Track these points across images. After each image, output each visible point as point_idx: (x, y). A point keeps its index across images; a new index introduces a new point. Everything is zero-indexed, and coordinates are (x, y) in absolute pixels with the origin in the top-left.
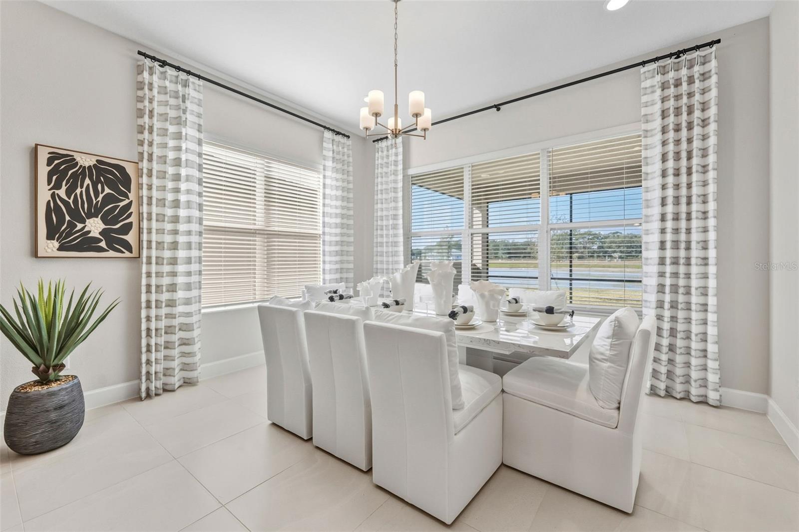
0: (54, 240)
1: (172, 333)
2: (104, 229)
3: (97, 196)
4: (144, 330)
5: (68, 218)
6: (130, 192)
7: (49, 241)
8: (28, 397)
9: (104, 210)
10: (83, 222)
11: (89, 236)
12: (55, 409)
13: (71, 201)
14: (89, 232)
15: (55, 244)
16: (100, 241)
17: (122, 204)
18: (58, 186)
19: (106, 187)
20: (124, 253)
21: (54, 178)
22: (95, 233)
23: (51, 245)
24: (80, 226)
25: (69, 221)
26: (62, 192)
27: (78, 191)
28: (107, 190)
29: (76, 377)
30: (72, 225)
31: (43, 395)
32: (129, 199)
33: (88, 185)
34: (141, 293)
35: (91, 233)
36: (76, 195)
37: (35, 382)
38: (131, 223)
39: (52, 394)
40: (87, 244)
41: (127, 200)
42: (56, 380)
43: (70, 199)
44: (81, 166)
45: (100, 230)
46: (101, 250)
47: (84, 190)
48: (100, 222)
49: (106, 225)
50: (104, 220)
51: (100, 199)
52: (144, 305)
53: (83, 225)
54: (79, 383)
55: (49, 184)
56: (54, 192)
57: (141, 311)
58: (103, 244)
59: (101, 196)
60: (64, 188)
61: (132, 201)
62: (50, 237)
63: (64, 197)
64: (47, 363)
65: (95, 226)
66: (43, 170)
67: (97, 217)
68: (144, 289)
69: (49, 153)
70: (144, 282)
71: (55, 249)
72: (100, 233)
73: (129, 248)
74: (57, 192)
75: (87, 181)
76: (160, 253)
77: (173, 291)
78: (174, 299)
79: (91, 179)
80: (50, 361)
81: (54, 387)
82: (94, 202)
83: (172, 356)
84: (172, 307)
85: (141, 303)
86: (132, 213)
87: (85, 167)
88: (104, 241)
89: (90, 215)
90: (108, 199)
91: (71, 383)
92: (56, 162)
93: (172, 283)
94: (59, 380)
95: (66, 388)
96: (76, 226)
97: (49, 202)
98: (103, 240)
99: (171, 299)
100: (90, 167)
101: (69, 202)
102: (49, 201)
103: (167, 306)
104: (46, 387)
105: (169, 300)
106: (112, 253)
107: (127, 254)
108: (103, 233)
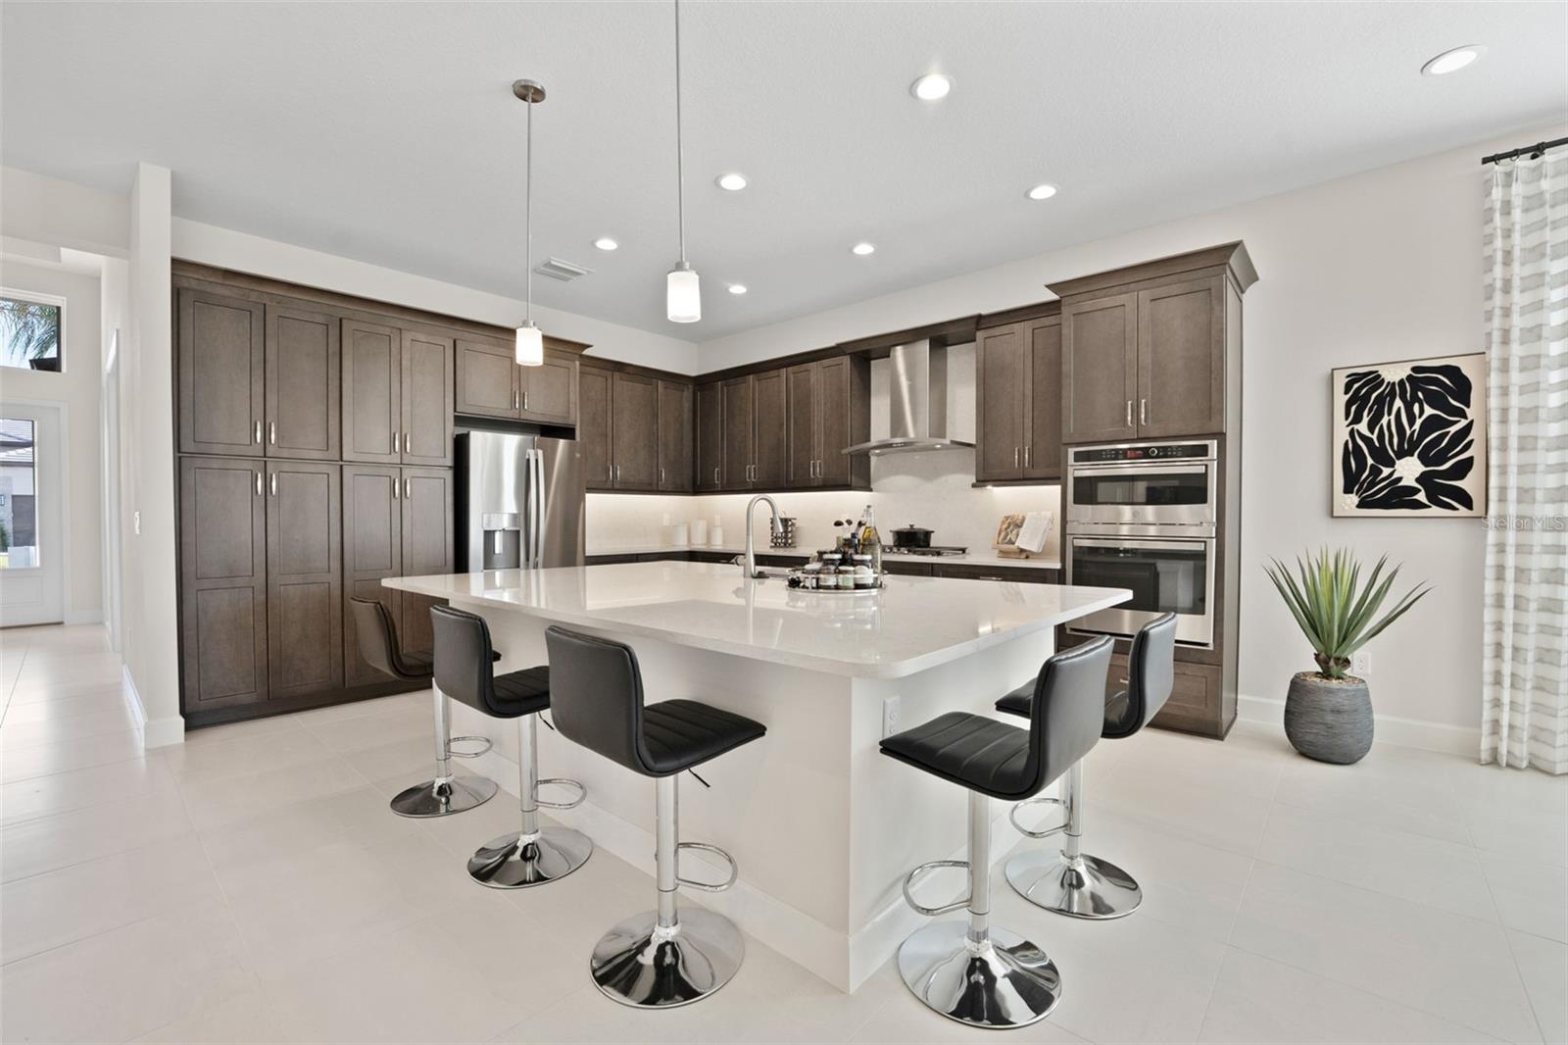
0: (1352, 493)
1: (1551, 663)
2: (1423, 474)
3: (1412, 423)
4: (1490, 645)
5: (1370, 461)
6: (1468, 406)
7: (1346, 496)
8: (1305, 686)
9: (1423, 443)
10: (1391, 464)
11: (1400, 484)
12: (1332, 711)
13: (1374, 437)
14: (1400, 479)
15: (1354, 499)
16: (1417, 491)
17: (1453, 429)
18: (1357, 419)
19: (1426, 407)
20: (1457, 509)
21: (1353, 408)
22: (1409, 480)
23: (1348, 501)
24: (1386, 471)
25: (1372, 465)
26: (1363, 427)
27: (1384, 421)
28: (1429, 411)
29: (1363, 681)
30: (1376, 472)
31: (1319, 688)
32: (1466, 418)
33: (1399, 409)
34: (1484, 579)
35: (1403, 480)
36: (1382, 426)
37: (1318, 673)
38: (1470, 460)
39: (1329, 691)
40: (1398, 497)
41: (1463, 420)
42: (1339, 678)
43: (1372, 433)
44: (1389, 383)
45: (1417, 476)
46: (1419, 505)
47: (1393, 417)
48: (1418, 462)
49: (1426, 466)
50: (1424, 459)
51: (1417, 427)
52: (1489, 600)
53: (1391, 470)
54: (1366, 690)
55: (1347, 419)
56: (1353, 429)
57: (1483, 611)
58: (1421, 497)
59: (1419, 422)
60: (1366, 419)
61: (1472, 422)
62: (1348, 490)
63: (1366, 433)
64: (1329, 653)
65: (1409, 469)
66: (1341, 399)
67: (1412, 455)
68: (1490, 573)
69: (1348, 376)
70: (1491, 559)
71: (1354, 506)
72: (1418, 480)
73: (1466, 500)
74: (1356, 427)
75: (1398, 403)
76: (1526, 510)
77: (1556, 583)
78: (1559, 597)
79: (1403, 398)
80: (1331, 650)
81: (1334, 684)
82: (1408, 432)
83: (1549, 707)
84: (1554, 612)
85: (1482, 596)
86: (1472, 441)
87: (1394, 383)
88: (1423, 491)
89: (1402, 454)
90: (1431, 424)
91: (1354, 687)
92: (1356, 386)
93: (1555, 567)
94: (1342, 679)
95: (1347, 690)
96: (1381, 472)
97: (1347, 443)
98: (1420, 490)
99: (1553, 597)
100: (1401, 382)
101: (1372, 439)
102: (1347, 441)
103: (1541, 609)
104: (1325, 681)
105: (1550, 599)
106: (1435, 510)
107: (1463, 511)
108: (1422, 479)
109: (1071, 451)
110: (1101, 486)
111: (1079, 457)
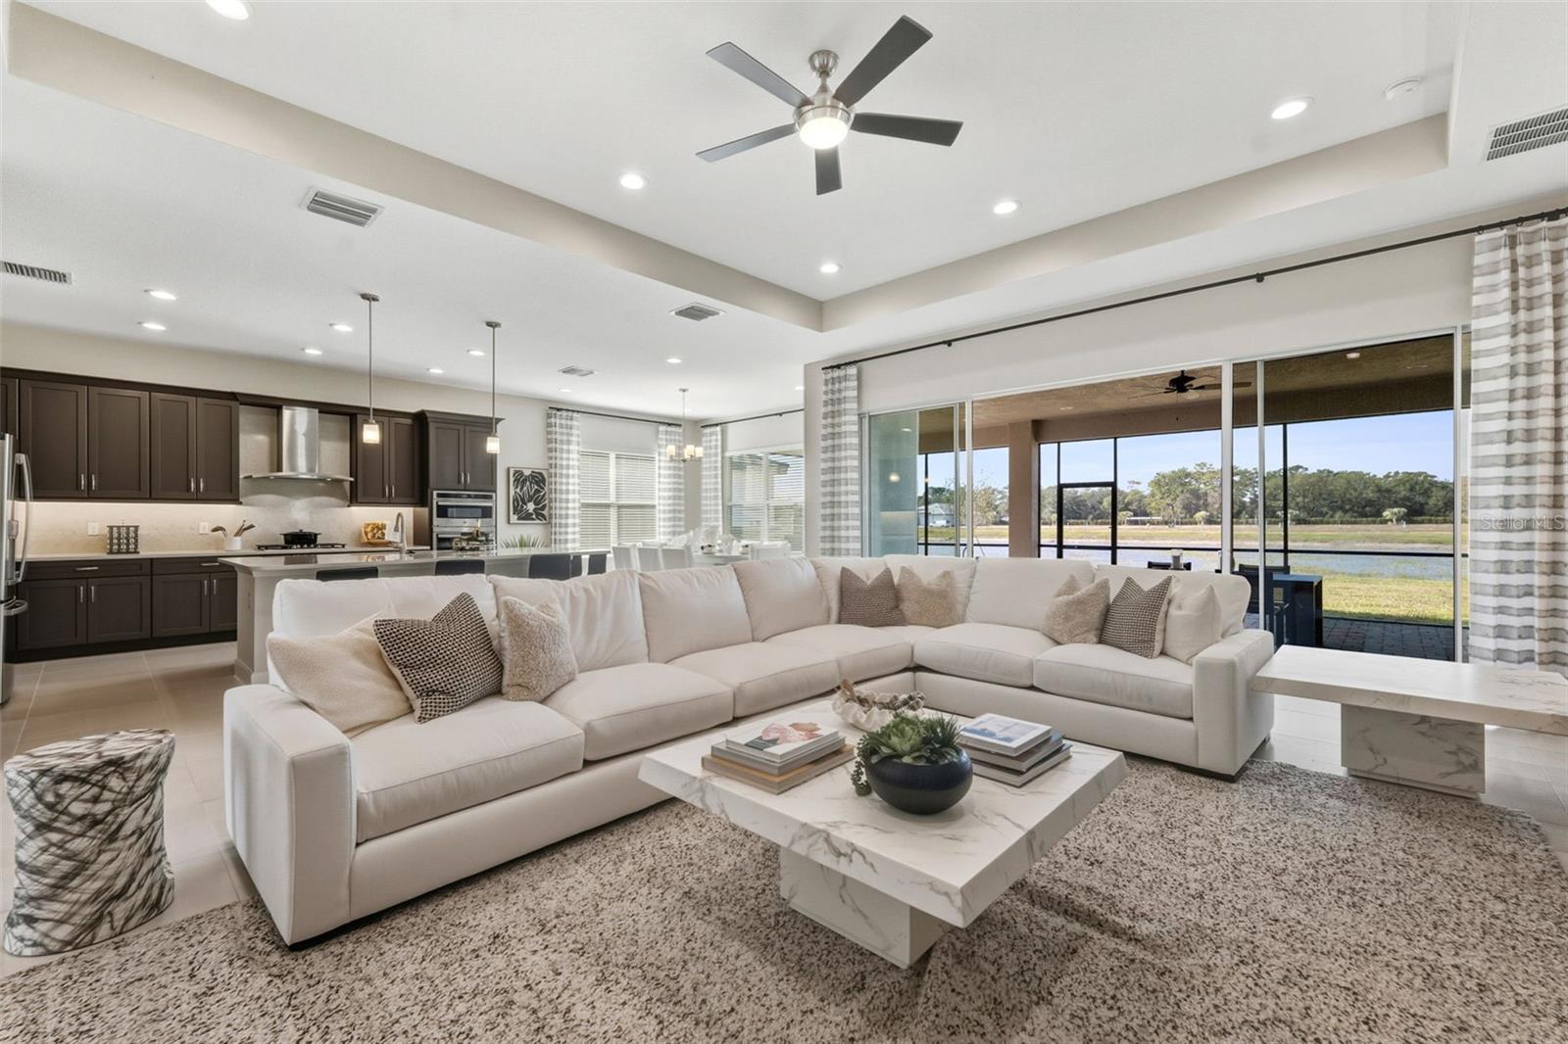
0: (515, 514)
3: (532, 491)
6: (545, 487)
9: (534, 498)
10: (526, 504)
11: (528, 512)
15: (515, 517)
16: (532, 514)
17: (542, 494)
18: (517, 487)
19: (535, 485)
20: (543, 520)
21: (516, 483)
22: (531, 511)
25: (521, 504)
26: (518, 490)
27: (524, 489)
28: (535, 487)
30: (522, 507)
33: (528, 485)
35: (529, 510)
38: (545, 504)
40: (527, 517)
41: (544, 491)
43: (521, 493)
44: (525, 475)
45: (533, 509)
46: (533, 519)
47: (526, 487)
48: (533, 504)
49: (535, 506)
50: (535, 503)
53: (526, 506)
55: (514, 487)
56: (515, 491)
58: (534, 516)
60: (519, 487)
61: (546, 492)
63: (519, 492)
65: (531, 507)
66: (512, 479)
67: (532, 502)
69: (514, 471)
70: (552, 537)
71: (515, 520)
72: (533, 511)
73: (544, 516)
75: (527, 483)
76: (560, 521)
79: (529, 481)
82: (531, 494)
86: (545, 498)
89: (529, 501)
90: (537, 491)
92: (517, 474)
96: (524, 507)
98: (534, 514)
100: (528, 476)
101: (521, 495)
102: (513, 496)
106: (538, 521)
107: (544, 522)
108: (535, 510)
109: (435, 493)
110: (450, 510)
111: (439, 495)
